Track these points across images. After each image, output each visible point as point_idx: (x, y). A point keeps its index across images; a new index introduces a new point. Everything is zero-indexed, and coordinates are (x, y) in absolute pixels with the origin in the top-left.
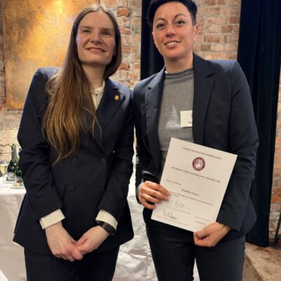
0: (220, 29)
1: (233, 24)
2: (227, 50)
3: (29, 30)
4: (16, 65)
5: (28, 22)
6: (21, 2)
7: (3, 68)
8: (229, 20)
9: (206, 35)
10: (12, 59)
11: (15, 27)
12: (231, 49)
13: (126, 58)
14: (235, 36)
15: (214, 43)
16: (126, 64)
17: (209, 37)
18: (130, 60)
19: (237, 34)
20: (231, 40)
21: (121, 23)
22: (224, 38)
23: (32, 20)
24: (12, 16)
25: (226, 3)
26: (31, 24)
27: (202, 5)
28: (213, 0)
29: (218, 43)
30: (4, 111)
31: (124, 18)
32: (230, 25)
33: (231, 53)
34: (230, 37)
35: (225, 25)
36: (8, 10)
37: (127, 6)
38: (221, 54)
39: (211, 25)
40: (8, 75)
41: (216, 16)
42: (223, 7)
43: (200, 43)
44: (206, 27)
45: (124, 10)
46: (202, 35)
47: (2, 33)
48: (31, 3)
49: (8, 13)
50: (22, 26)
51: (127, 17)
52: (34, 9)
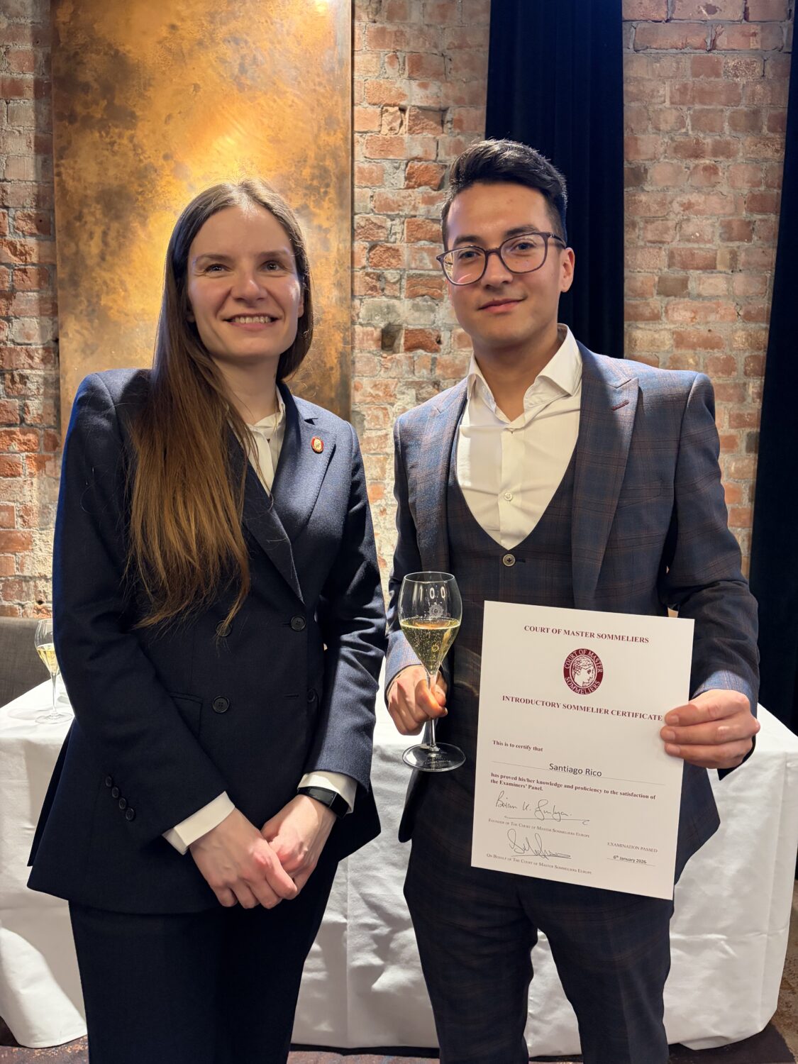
0: (718, 231)
1: (757, 217)
2: (737, 292)
3: (135, 225)
4: (93, 332)
5: (134, 199)
6: (113, 139)
7: (53, 341)
8: (745, 202)
9: (675, 248)
10: (81, 313)
11: (93, 214)
12: (751, 292)
13: (432, 315)
14: (763, 252)
15: (698, 272)
16: (431, 331)
17: (683, 253)
18: (443, 319)
19: (769, 247)
20: (749, 263)
21: (417, 208)
22: (728, 257)
23: (145, 196)
24: (85, 182)
25: (737, 152)
26: (142, 206)
27: (663, 156)
28: (698, 142)
29: (712, 273)
30: (51, 471)
31: (425, 193)
32: (748, 220)
33: (750, 304)
34: (747, 255)
35: (734, 218)
36: (72, 162)
37: (437, 155)
38: (718, 305)
39: (692, 216)
40: (68, 362)
41: (705, 190)
42: (727, 164)
43: (656, 271)
44: (677, 224)
45: (427, 167)
46: (663, 248)
47: (51, 231)
48: (145, 141)
49: (71, 172)
50: (113, 212)
51: (435, 190)
52: (152, 161)
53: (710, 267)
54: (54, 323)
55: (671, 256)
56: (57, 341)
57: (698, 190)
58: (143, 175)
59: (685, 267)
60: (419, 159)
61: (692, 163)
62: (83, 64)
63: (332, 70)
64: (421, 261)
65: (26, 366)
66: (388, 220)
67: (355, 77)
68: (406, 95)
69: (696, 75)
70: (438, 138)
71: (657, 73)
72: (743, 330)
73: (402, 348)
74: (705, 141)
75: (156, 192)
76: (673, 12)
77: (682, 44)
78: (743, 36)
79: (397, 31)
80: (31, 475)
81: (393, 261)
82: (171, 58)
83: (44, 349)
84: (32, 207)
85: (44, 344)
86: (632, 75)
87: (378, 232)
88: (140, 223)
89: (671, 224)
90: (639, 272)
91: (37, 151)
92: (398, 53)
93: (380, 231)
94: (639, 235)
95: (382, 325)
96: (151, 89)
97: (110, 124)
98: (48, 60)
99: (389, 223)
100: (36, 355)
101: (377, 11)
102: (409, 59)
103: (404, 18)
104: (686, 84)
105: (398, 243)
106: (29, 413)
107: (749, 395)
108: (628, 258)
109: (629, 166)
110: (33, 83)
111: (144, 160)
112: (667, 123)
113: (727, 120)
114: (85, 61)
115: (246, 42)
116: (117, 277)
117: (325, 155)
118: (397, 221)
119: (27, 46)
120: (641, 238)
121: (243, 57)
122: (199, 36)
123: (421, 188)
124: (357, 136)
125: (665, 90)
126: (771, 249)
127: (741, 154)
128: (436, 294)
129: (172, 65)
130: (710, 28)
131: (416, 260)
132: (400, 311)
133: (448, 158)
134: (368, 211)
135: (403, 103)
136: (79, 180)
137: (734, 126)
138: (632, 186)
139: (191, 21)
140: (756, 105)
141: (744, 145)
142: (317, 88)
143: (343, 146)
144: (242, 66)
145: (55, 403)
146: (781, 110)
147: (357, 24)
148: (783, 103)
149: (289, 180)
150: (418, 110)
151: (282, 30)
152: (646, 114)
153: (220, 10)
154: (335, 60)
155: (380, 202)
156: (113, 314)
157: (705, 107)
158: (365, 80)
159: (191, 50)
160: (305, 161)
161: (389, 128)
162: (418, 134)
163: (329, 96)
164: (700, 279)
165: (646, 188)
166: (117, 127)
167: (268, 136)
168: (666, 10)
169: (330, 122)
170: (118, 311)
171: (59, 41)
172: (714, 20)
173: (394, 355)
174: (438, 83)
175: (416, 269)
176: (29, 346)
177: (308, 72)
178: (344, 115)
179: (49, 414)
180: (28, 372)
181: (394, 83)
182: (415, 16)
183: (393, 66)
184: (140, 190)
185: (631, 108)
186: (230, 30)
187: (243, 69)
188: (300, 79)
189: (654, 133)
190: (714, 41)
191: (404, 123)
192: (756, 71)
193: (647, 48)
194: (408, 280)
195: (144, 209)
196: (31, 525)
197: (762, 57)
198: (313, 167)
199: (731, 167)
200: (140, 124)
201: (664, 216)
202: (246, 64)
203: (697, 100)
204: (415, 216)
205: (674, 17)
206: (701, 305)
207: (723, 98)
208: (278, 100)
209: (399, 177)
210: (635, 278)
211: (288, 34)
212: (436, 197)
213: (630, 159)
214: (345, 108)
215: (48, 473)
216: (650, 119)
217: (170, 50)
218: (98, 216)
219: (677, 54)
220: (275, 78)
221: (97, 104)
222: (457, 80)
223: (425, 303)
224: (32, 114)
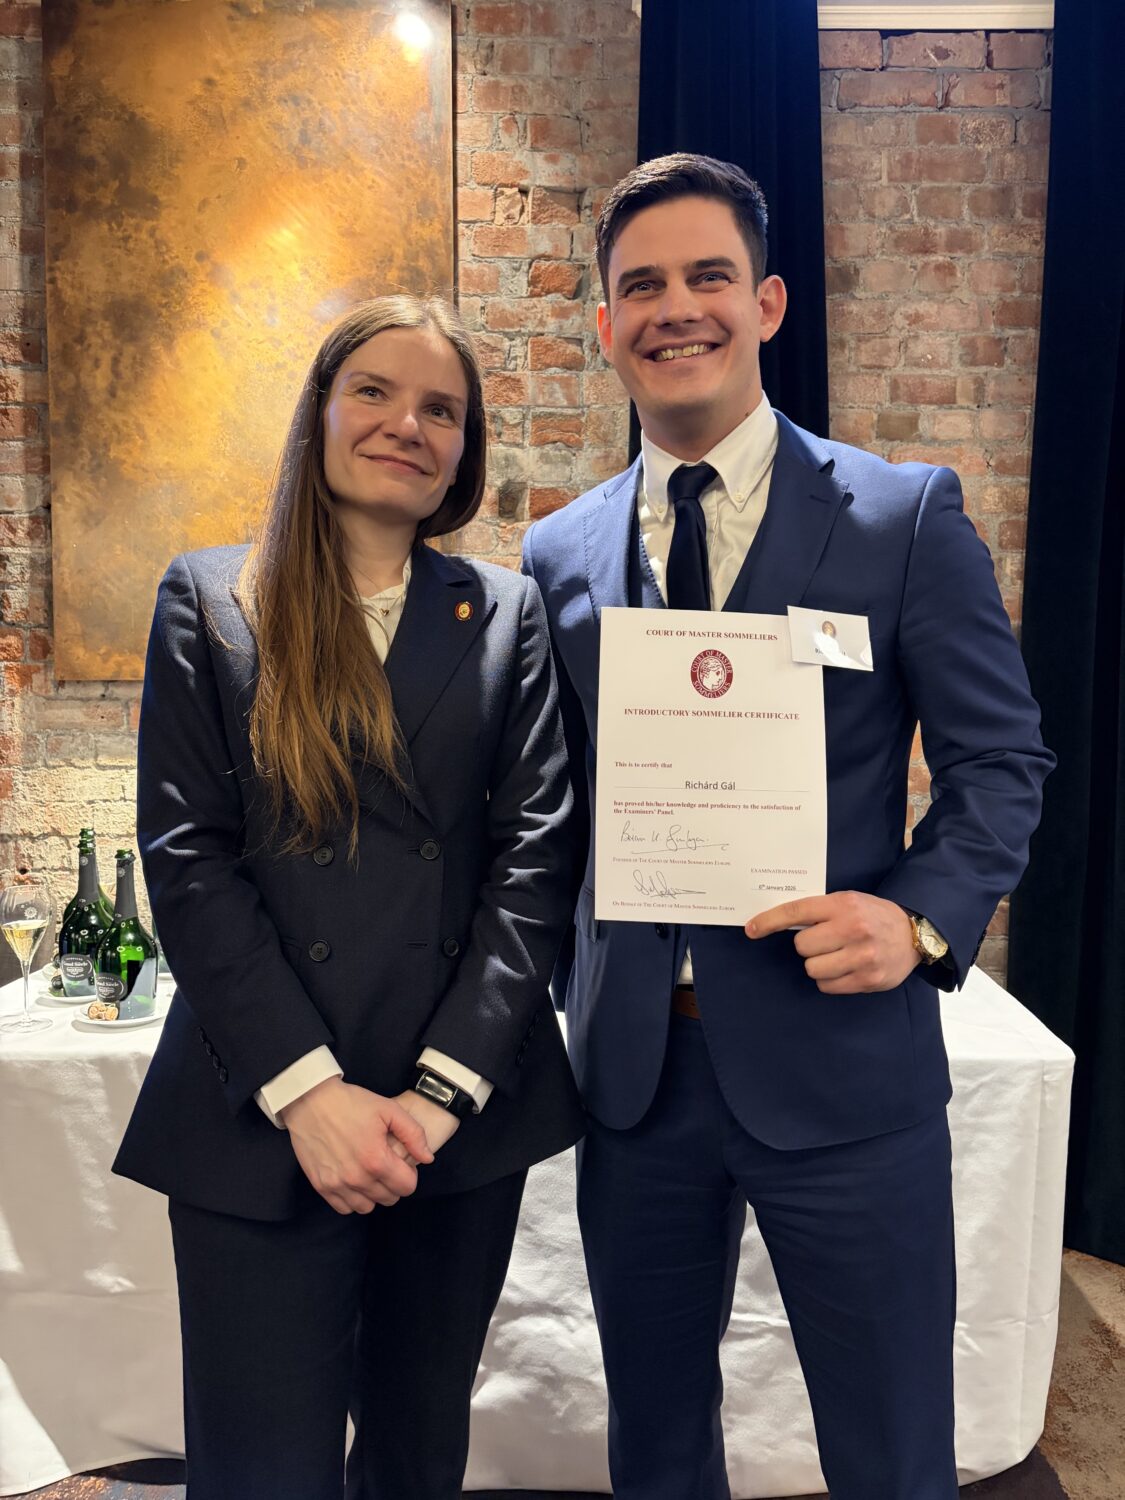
0: (958, 351)
1: (1011, 332)
2: (986, 435)
3: (158, 348)
4: (99, 494)
5: (156, 314)
6: (126, 233)
7: (44, 507)
8: (993, 313)
9: (899, 375)
10: (82, 468)
11: (99, 335)
12: (1005, 434)
13: (568, 469)
14: (1020, 380)
15: (933, 407)
16: (566, 490)
17: (910, 381)
18: (583, 474)
19: (1029, 373)
20: (1000, 395)
21: (545, 322)
22: (972, 387)
23: (172, 309)
24: (88, 290)
25: (982, 246)
26: (167, 323)
27: (880, 252)
28: (927, 233)
29: (951, 408)
30: (40, 688)
31: (556, 302)
32: (997, 336)
33: (1003, 450)
34: (997, 384)
35: (979, 334)
36: (70, 265)
37: (572, 252)
38: (961, 452)
39: (921, 332)
40: (63, 535)
41: (937, 296)
42: (967, 261)
43: (874, 406)
44: (901, 343)
45: (558, 268)
46: (883, 376)
47: (43, 359)
48: (170, 235)
49: (69, 278)
50: (127, 331)
51: (569, 299)
52: (181, 262)
53: (947, 400)
54: (45, 482)
55: (894, 385)
56: (48, 507)
57: (929, 296)
58: (169, 281)
59: (913, 400)
60: (547, 258)
61: (919, 260)
62: (89, 132)
63: (427, 139)
64: (551, 396)
65: (6, 542)
66: (506, 339)
67: (459, 149)
68: (527, 172)
69: (922, 141)
70: (572, 229)
71: (869, 138)
72: (994, 486)
73: (527, 515)
74: (938, 231)
75: (187, 303)
76: (890, 57)
77: (904, 99)
78: (986, 88)
79: (513, 88)
80: (12, 693)
81: (513, 395)
82: (206, 123)
83: (30, 518)
84: (15, 326)
85: (31, 512)
86: (836, 143)
87: (491, 356)
88: (163, 345)
89: (893, 342)
90: (851, 407)
91: (24, 250)
92: (516, 116)
93: (494, 354)
94: (850, 358)
95: (499, 483)
96: (180, 165)
97: (123, 213)
98: (40, 128)
99: (507, 344)
100: (20, 526)
101: (488, 60)
102: (531, 123)
103: (525, 69)
104: (910, 153)
105: (520, 371)
106: (10, 607)
107: (1007, 575)
108: (835, 388)
109: (834, 265)
110: (18, 159)
111: (170, 262)
112: (884, 206)
113: (966, 202)
114: (90, 128)
115: (309, 102)
116: (133, 419)
117: (418, 252)
118: (518, 341)
119: (12, 109)
120: (852, 361)
121: (305, 122)
122: (244, 94)
123: (549, 296)
124: (461, 226)
125: (881, 162)
126: (1031, 376)
127: (987, 248)
128: (572, 439)
129: (208, 133)
130: (941, 78)
131: (544, 393)
132: (524, 464)
133: (586, 255)
134: (477, 328)
135: (524, 182)
136: (81, 288)
137: (976, 209)
138: (840, 291)
139: (234, 73)
140: (1005, 180)
141: (990, 236)
142: (407, 163)
143: (442, 240)
144: (303, 133)
145: (45, 593)
146: (1041, 187)
147: (460, 76)
148: (1044, 177)
149: (369, 286)
150: (544, 192)
151: (358, 86)
152: (855, 196)
153: (273, 59)
154: (430, 125)
155: (495, 315)
156: (127, 471)
157: (936, 184)
158: (473, 152)
159: (234, 113)
160: (391, 260)
161: (505, 216)
162: (545, 223)
163: (422, 173)
164: (935, 417)
165: (857, 295)
166: (132, 216)
167: (339, 227)
168: (880, 54)
169: (425, 208)
170: (134, 466)
171: (55, 103)
172: (945, 67)
173: (515, 525)
174: (572, 156)
175: (544, 406)
176: (10, 515)
177: (394, 141)
178: (443, 199)
179: (37, 609)
180: (9, 550)
181: (512, 156)
182: (540, 65)
183: (511, 132)
184: (164, 302)
185: (834, 187)
186: (286, 86)
187: (305, 139)
188: (382, 151)
189: (869, 221)
190: (946, 95)
191: (526, 210)
192: (1006, 134)
193: (856, 105)
194: (533, 422)
195: (170, 327)
196: (11, 762)
197: (1013, 116)
198: (401, 269)
199: (973, 266)
200: (164, 213)
201: (884, 332)
202: (309, 132)
203: (925, 175)
204: (542, 334)
205: (892, 63)
206: (937, 452)
207: (961, 171)
208: (353, 180)
209: (519, 280)
210: (845, 416)
211: (366, 91)
212: (571, 308)
213: (836, 256)
214: (445, 190)
215: (37, 691)
216: (861, 202)
217: (205, 112)
218: (106, 337)
219: (896, 113)
220: (348, 150)
221: (106, 186)
222: (598, 151)
223: (557, 452)
224: (16, 200)
